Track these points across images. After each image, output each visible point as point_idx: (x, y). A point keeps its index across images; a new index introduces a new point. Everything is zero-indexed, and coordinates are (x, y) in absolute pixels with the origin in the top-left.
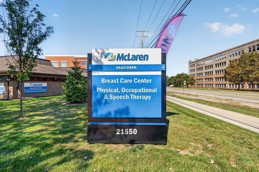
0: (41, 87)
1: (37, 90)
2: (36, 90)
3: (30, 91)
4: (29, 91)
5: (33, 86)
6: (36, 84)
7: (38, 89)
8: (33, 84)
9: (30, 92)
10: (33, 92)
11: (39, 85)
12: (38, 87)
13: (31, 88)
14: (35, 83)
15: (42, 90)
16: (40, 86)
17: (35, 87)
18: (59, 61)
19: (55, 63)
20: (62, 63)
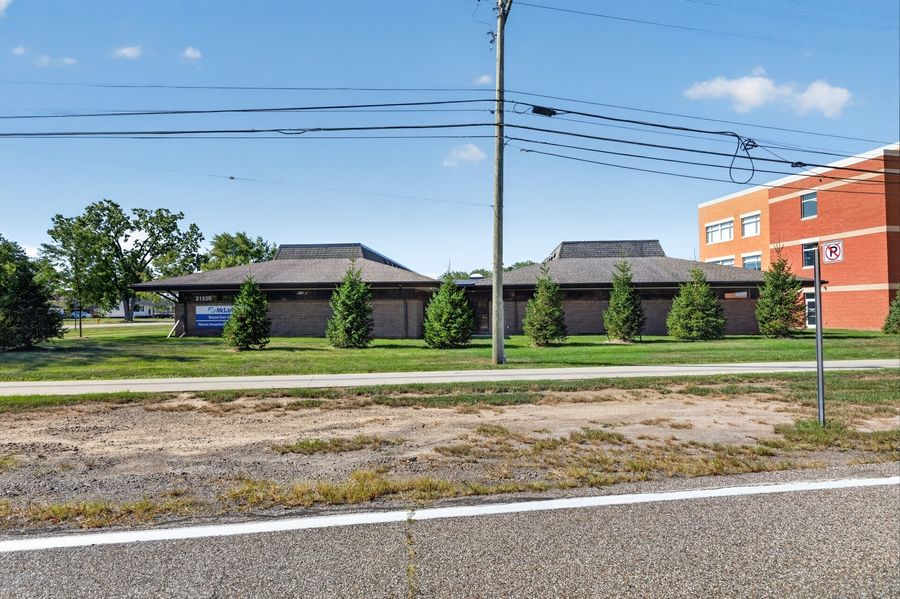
3: (209, 323)
4: (206, 323)
5: (215, 313)
6: (223, 307)
8: (215, 308)
10: (216, 325)
13: (210, 317)
14: (219, 307)
17: (219, 315)
18: (736, 216)
19: (724, 227)
20: (746, 222)
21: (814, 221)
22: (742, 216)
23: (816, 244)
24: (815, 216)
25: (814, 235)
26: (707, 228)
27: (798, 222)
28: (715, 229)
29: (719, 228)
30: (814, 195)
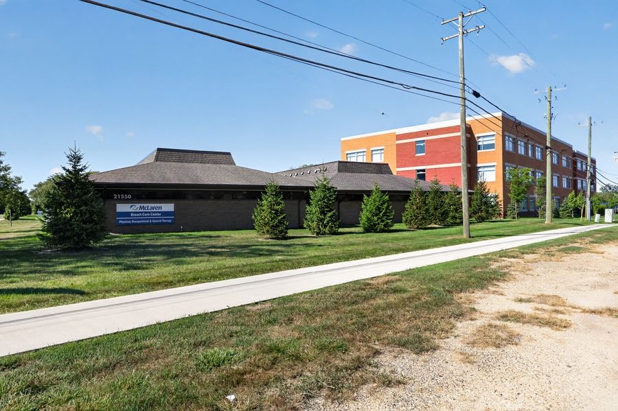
0: (159, 212)
1: (146, 219)
2: (143, 219)
3: (131, 220)
4: (128, 220)
5: (138, 211)
6: (146, 205)
7: (150, 216)
8: (138, 205)
9: (129, 222)
10: (138, 222)
11: (152, 208)
12: (150, 213)
13: (132, 215)
14: (142, 205)
15: (161, 219)
16: (155, 210)
17: (142, 212)
18: (368, 148)
19: (359, 154)
20: (374, 152)
21: (423, 156)
22: (372, 149)
23: (424, 170)
24: (424, 154)
25: (423, 164)
26: (347, 154)
27: (414, 156)
28: (352, 155)
29: (356, 155)
30: (423, 141)
